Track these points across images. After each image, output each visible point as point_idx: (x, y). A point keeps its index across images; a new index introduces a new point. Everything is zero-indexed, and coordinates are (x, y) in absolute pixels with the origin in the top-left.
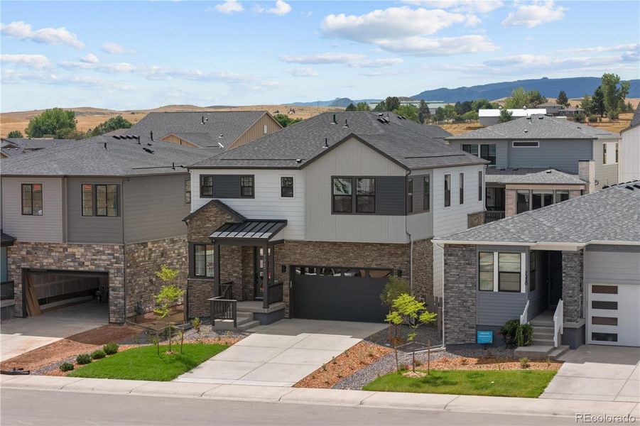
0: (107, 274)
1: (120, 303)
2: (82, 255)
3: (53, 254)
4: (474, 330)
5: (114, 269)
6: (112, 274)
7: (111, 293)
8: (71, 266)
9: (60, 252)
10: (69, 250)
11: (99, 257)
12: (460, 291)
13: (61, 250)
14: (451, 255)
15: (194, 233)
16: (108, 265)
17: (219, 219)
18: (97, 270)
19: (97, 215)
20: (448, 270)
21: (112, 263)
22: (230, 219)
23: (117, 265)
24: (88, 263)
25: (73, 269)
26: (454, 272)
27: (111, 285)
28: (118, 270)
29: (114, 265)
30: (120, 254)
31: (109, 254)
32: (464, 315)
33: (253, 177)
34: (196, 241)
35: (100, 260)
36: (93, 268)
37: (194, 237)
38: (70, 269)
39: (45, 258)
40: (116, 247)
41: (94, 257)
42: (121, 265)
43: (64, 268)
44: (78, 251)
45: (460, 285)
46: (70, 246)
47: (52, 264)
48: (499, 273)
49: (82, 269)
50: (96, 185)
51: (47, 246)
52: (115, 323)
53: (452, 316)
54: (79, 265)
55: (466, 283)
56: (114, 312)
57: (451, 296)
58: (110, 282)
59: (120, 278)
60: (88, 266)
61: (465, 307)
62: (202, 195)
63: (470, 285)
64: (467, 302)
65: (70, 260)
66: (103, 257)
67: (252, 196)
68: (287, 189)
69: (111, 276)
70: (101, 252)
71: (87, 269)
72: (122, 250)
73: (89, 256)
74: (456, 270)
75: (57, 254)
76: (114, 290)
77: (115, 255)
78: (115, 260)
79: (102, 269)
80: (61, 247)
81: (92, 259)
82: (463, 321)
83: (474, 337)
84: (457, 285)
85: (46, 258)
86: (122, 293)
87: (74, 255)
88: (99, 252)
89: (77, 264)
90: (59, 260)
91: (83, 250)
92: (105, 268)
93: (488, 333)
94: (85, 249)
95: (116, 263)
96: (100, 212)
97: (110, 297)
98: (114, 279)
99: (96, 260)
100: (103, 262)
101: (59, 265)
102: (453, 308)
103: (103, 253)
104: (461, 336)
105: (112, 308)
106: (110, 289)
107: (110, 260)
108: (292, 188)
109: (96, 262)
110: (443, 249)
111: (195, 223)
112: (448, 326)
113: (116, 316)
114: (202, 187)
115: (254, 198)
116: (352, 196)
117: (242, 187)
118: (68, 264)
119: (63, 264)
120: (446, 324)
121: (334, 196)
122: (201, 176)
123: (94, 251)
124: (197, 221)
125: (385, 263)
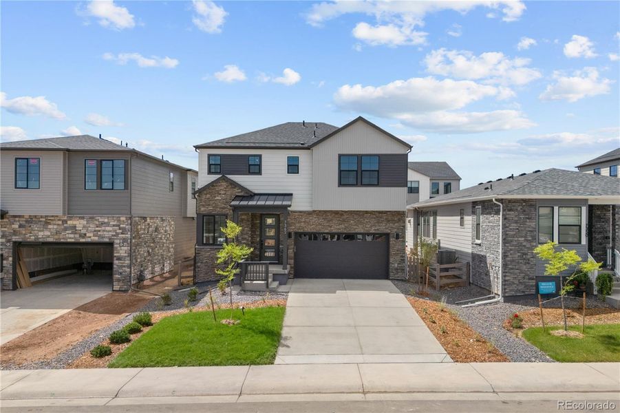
0: (111, 244)
1: (125, 272)
2: (84, 227)
3: (50, 226)
4: (534, 281)
5: (120, 239)
6: (117, 244)
7: (116, 262)
8: (70, 238)
9: (58, 225)
10: (69, 222)
11: (103, 228)
12: (520, 245)
13: (60, 223)
14: (510, 210)
15: (202, 205)
16: (113, 236)
17: (229, 193)
18: (102, 240)
19: (101, 189)
20: (507, 225)
21: (117, 234)
22: (239, 192)
23: (124, 235)
24: (91, 235)
25: (73, 240)
26: (514, 226)
27: (115, 255)
28: (124, 240)
29: (120, 235)
30: (127, 225)
31: (114, 226)
32: (524, 268)
33: (260, 156)
34: (205, 213)
35: (104, 231)
36: (96, 239)
37: (202, 209)
38: (69, 240)
39: (40, 231)
40: (123, 219)
41: (97, 229)
42: (127, 236)
43: (62, 240)
45: (520, 239)
46: (70, 218)
47: (49, 237)
48: (559, 225)
49: (82, 240)
50: (101, 160)
51: (44, 219)
52: (119, 291)
53: (512, 269)
54: (80, 236)
55: (525, 237)
56: (119, 280)
57: (511, 250)
58: (115, 252)
59: (126, 248)
60: (90, 237)
61: (524, 259)
62: (210, 172)
63: (530, 239)
64: (526, 254)
65: (70, 232)
66: (108, 228)
67: (259, 173)
68: (293, 167)
69: (115, 246)
70: (105, 223)
71: (89, 240)
72: (129, 221)
73: (92, 227)
74: (515, 225)
75: (55, 227)
76: (119, 259)
77: (121, 226)
78: (121, 231)
79: (107, 240)
80: (60, 220)
81: (95, 231)
82: (522, 273)
83: (534, 288)
84: (516, 239)
85: (43, 231)
86: (128, 262)
87: (75, 227)
88: (103, 223)
89: (77, 236)
90: (57, 233)
91: (85, 222)
92: (110, 239)
93: (551, 284)
94: (87, 221)
95: (122, 234)
96: (105, 185)
97: (115, 266)
98: (119, 248)
99: (99, 231)
100: (107, 234)
101: (56, 237)
102: (512, 261)
103: (108, 224)
104: (521, 287)
105: (117, 276)
106: (115, 258)
107: (115, 231)
108: (298, 166)
109: (99, 233)
110: (501, 205)
111: (204, 196)
112: (507, 278)
113: (121, 284)
114: (210, 165)
115: (261, 175)
116: (357, 171)
117: (250, 165)
118: (67, 235)
119: (61, 236)
120: (505, 276)
121: (340, 172)
122: (209, 156)
123: (97, 223)
124: (206, 194)
125: (383, 228)
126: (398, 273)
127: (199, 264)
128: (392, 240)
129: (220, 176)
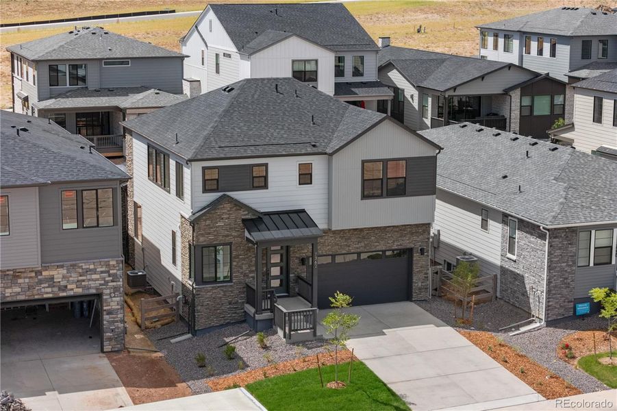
0: (99, 296)
1: (118, 328)
2: (64, 277)
3: (20, 281)
4: (572, 303)
5: (110, 288)
6: (107, 295)
7: (106, 317)
8: (47, 293)
9: (31, 277)
10: (44, 273)
11: (89, 277)
12: (562, 270)
13: (33, 274)
14: (555, 238)
15: (202, 234)
16: (101, 285)
17: (233, 216)
18: (86, 292)
19: (84, 227)
20: (553, 252)
21: (106, 283)
22: (245, 215)
23: (115, 284)
24: (73, 286)
25: (51, 296)
26: (558, 252)
27: (105, 308)
28: (116, 289)
29: (109, 284)
30: (119, 270)
31: (102, 272)
32: (565, 292)
33: (266, 165)
34: (204, 243)
35: (89, 280)
36: (79, 291)
37: (202, 239)
38: (45, 296)
39: (8, 288)
40: (113, 263)
41: (81, 278)
42: (119, 283)
43: (36, 297)
44: (58, 274)
45: (563, 264)
46: (46, 269)
47: (18, 294)
48: (595, 248)
49: (64, 294)
50: (82, 190)
51: (12, 272)
52: (112, 351)
53: (555, 294)
54: (60, 289)
55: (567, 262)
56: (110, 339)
57: (555, 276)
58: (104, 304)
59: (118, 299)
60: (72, 289)
61: (566, 284)
62: (205, 190)
63: (571, 263)
64: (567, 279)
65: (47, 285)
66: (94, 276)
67: (265, 186)
68: (305, 177)
69: (105, 297)
70: (90, 270)
71: (71, 293)
73: (74, 277)
74: (559, 251)
75: (27, 280)
76: (109, 313)
77: (111, 272)
79: (93, 291)
80: (32, 271)
81: (78, 281)
82: (563, 297)
83: (572, 310)
84: (559, 265)
85: (11, 287)
86: (120, 316)
87: (52, 278)
88: (88, 271)
89: (56, 289)
90: (30, 288)
91: (65, 272)
92: (97, 289)
93: (586, 305)
94: (68, 270)
95: (112, 281)
96: (87, 222)
97: (105, 322)
98: (109, 300)
99: (84, 281)
100: (93, 283)
101: (29, 293)
102: (556, 287)
103: (94, 271)
104: (562, 311)
105: (107, 335)
106: (105, 313)
107: (104, 279)
108: (311, 174)
109: (83, 283)
110: (547, 232)
111: (203, 223)
112: (550, 303)
113: (113, 343)
114: (205, 181)
115: (267, 188)
116: (382, 179)
117: (253, 177)
118: (43, 290)
119: (35, 292)
120: (549, 302)
121: (364, 181)
122: (204, 169)
123: (81, 271)
124: (205, 220)
125: (406, 243)
126: (421, 292)
127: (199, 308)
128: (416, 256)
129: (220, 194)
